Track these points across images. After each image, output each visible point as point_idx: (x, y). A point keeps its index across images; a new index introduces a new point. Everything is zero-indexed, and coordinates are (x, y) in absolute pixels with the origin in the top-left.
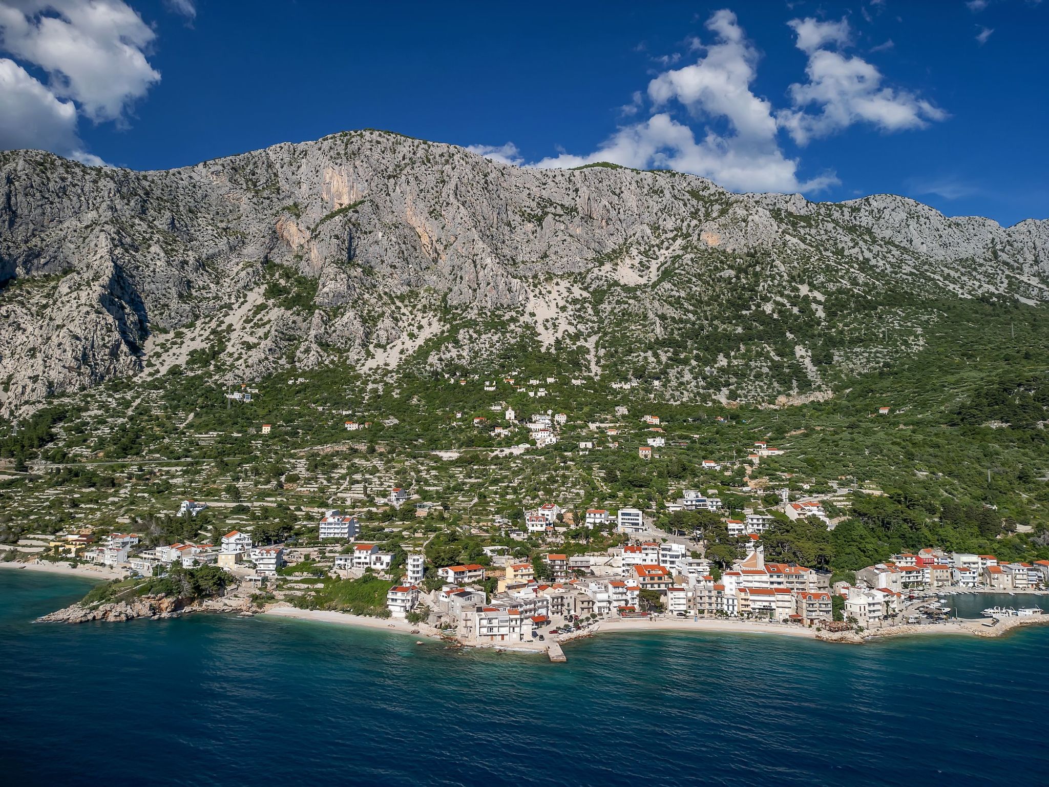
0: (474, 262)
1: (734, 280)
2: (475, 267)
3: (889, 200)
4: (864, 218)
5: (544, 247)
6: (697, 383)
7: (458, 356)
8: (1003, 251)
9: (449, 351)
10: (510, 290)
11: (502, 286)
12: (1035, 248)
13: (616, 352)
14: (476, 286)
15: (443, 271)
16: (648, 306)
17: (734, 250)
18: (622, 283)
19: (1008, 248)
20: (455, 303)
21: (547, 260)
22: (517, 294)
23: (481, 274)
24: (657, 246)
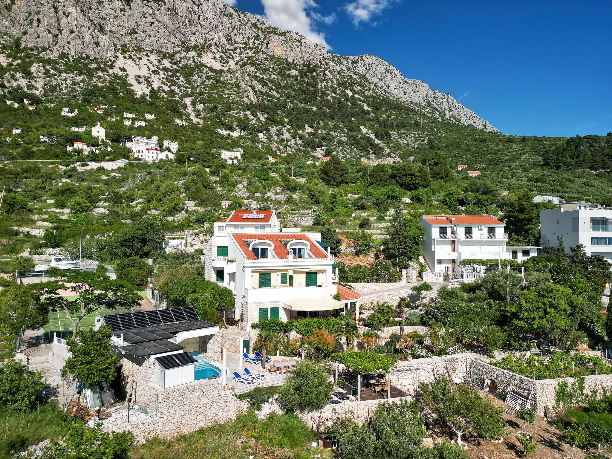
0: (56, 9)
1: (299, 78)
2: (57, 13)
3: (375, 59)
4: (360, 68)
5: (132, 25)
6: (296, 141)
7: (27, 85)
8: (433, 101)
9: (16, 80)
10: (97, 44)
11: (88, 38)
12: (448, 103)
13: (216, 107)
14: (57, 32)
15: (18, 17)
16: (239, 77)
17: (294, 60)
18: (209, 66)
19: (435, 101)
20: (30, 45)
21: (136, 36)
22: (105, 49)
23: (64, 21)
24: (232, 50)
